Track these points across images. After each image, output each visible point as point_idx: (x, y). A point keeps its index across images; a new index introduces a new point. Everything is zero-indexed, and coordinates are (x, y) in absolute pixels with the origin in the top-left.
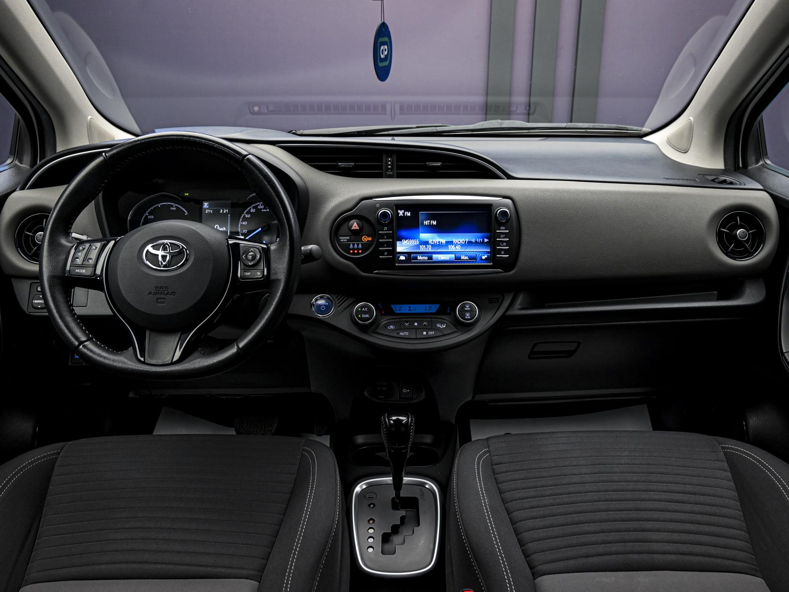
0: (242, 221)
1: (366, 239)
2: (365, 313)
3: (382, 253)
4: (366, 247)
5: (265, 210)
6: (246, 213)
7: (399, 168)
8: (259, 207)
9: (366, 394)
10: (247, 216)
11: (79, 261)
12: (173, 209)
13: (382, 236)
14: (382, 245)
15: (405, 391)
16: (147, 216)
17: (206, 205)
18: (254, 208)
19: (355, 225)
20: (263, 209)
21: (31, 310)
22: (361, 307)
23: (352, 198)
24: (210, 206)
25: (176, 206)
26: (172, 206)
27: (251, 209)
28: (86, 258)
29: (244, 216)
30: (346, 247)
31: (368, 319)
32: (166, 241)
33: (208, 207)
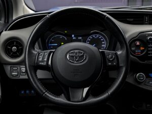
1: (142, 48)
2: (141, 77)
3: (149, 54)
4: (142, 51)
7: (150, 21)
9: (133, 107)
11: (40, 59)
13: (149, 47)
14: (150, 51)
15: (148, 105)
19: (138, 43)
21: (11, 77)
22: (140, 75)
23: (137, 32)
24: (75, 36)
25: (62, 36)
28: (43, 58)
30: (134, 52)
31: (142, 80)
32: (76, 51)
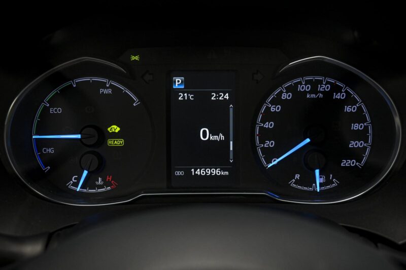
0: (263, 121)
5: (313, 96)
6: (272, 102)
8: (300, 88)
10: (273, 109)
12: (106, 91)
16: (46, 109)
17: (178, 82)
18: (288, 90)
20: (310, 92)
24: (188, 86)
25: (111, 86)
26: (103, 85)
27: (281, 92)
29: (268, 109)
33: (182, 87)
